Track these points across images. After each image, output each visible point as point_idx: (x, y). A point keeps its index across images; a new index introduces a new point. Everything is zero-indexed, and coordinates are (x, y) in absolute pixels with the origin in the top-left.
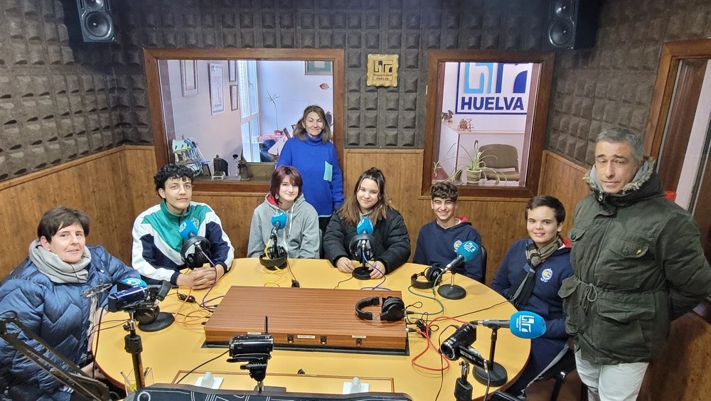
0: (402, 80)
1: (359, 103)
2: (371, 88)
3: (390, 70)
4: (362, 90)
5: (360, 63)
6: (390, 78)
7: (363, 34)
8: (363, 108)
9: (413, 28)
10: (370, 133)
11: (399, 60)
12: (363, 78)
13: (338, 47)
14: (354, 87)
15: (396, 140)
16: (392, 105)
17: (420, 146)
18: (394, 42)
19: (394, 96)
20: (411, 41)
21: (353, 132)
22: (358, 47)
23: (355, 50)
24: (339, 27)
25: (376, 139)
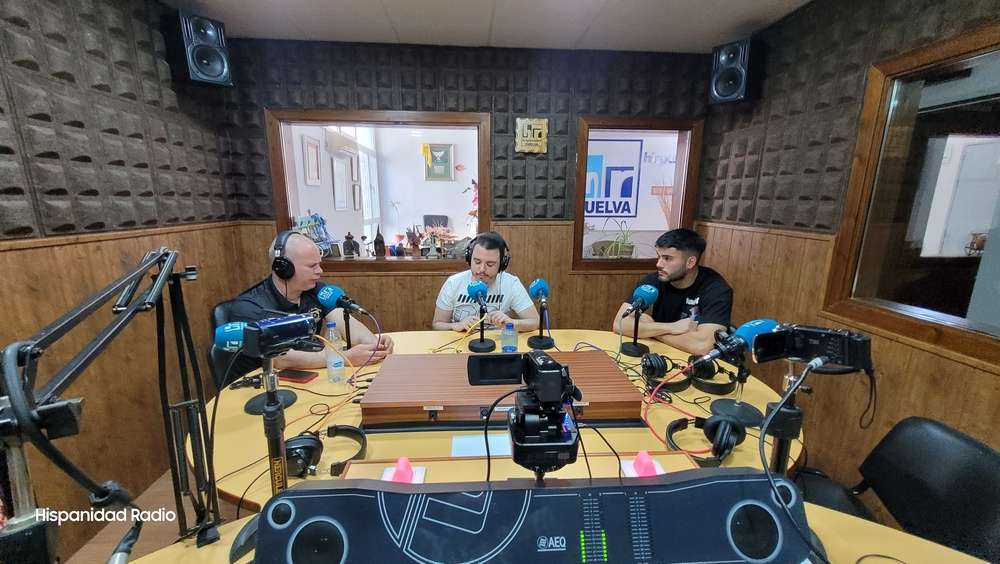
0: (552, 146)
1: (507, 173)
2: (516, 156)
3: (540, 135)
4: (510, 158)
5: (507, 128)
6: (540, 144)
7: (511, 96)
8: (510, 176)
9: (562, 91)
10: (518, 203)
11: (549, 125)
12: (511, 144)
13: (485, 110)
14: (500, 153)
15: (545, 211)
16: (540, 173)
17: (570, 218)
18: (543, 106)
19: (544, 164)
20: (561, 104)
21: (500, 203)
22: (505, 110)
23: (502, 114)
24: (486, 89)
25: (524, 211)
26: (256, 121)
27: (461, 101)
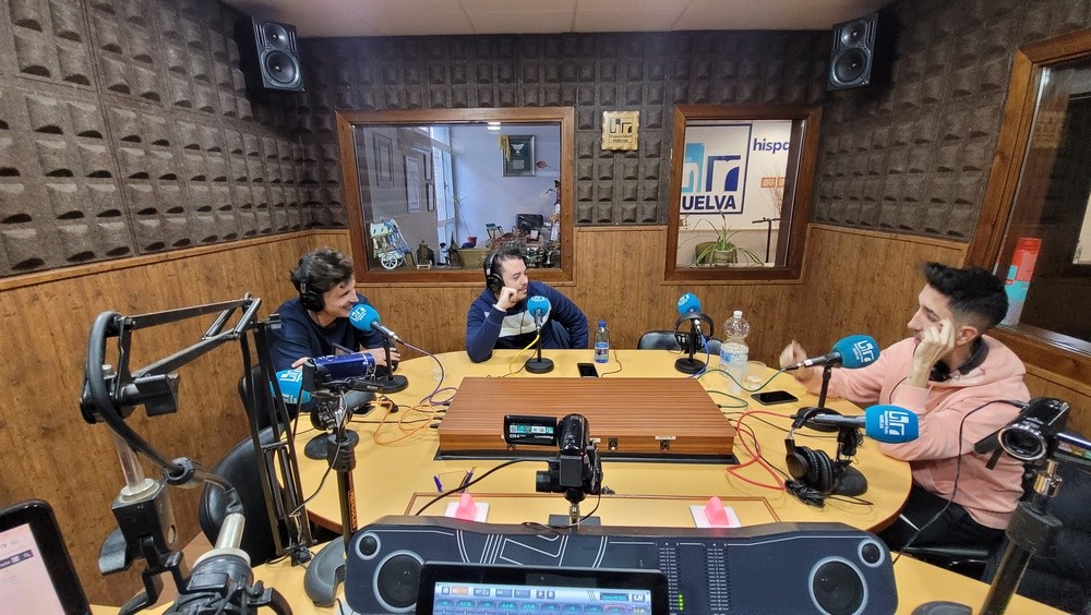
0: (643, 142)
1: (592, 172)
2: (606, 153)
3: (630, 131)
4: (596, 156)
5: (593, 123)
6: (629, 139)
7: (597, 88)
8: (596, 177)
9: (656, 79)
10: (605, 207)
11: (640, 118)
12: (596, 143)
13: (567, 104)
14: (586, 152)
15: (635, 215)
16: (630, 173)
17: (663, 222)
18: (633, 97)
19: (632, 162)
20: (654, 94)
21: (584, 207)
22: (590, 103)
23: (587, 107)
24: (569, 80)
25: (611, 215)
26: (328, 125)
27: (542, 96)
